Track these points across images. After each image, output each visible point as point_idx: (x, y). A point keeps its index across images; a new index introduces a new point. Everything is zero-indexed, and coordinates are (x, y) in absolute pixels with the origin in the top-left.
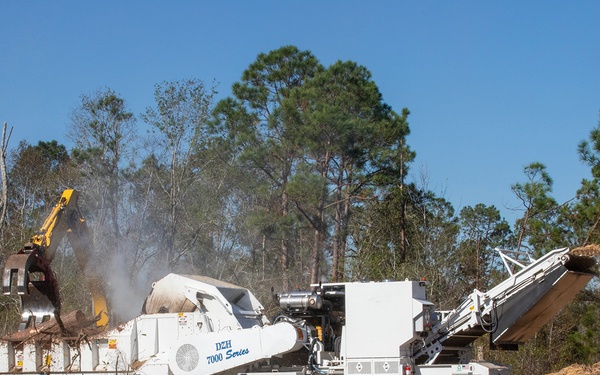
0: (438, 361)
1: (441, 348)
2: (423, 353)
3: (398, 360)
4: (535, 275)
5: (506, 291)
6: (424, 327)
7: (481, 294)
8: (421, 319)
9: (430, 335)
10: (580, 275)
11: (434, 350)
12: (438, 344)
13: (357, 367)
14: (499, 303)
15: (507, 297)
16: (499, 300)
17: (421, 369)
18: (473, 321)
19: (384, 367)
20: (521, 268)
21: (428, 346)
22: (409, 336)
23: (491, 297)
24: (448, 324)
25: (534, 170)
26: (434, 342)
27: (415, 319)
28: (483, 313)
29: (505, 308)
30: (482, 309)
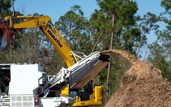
0: (48, 96)
1: (49, 91)
2: (42, 93)
3: (33, 96)
4: (87, 62)
5: (75, 68)
6: (43, 82)
7: (65, 69)
8: (42, 79)
9: (45, 86)
10: (104, 62)
11: (46, 91)
12: (48, 89)
13: (16, 98)
14: (72, 73)
15: (75, 71)
16: (72, 72)
17: (41, 99)
18: (62, 80)
19: (27, 98)
20: (81, 59)
21: (44, 90)
22: (37, 86)
23: (69, 70)
24: (52, 81)
25: (75, 8)
26: (46, 88)
27: (39, 79)
28: (66, 77)
29: (75, 75)
30: (66, 75)
